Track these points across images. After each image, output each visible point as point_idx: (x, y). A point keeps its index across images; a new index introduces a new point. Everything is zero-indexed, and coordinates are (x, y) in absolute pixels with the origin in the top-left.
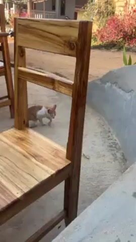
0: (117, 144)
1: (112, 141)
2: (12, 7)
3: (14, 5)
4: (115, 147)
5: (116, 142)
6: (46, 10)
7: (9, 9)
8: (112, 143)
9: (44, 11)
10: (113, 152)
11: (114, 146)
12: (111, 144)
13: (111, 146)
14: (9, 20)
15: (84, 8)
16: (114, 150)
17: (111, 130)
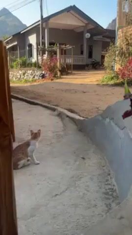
0: (115, 190)
1: (110, 187)
2: (45, 54)
3: (46, 52)
4: (112, 195)
5: (115, 188)
6: (74, 55)
7: (42, 56)
8: (109, 189)
9: (72, 56)
10: (108, 202)
11: (110, 193)
12: (108, 191)
13: (107, 193)
14: (41, 65)
15: (107, 51)
16: (109, 199)
17: (112, 172)
